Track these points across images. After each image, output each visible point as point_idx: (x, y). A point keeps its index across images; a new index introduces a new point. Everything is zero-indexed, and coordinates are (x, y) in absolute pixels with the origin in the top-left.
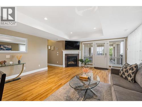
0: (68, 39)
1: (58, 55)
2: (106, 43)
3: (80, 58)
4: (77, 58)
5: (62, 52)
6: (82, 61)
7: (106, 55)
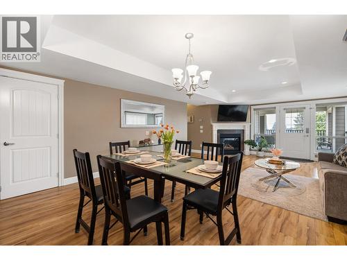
0: (224, 100)
1: (201, 131)
2: (308, 107)
3: (247, 138)
4: (240, 138)
5: (212, 126)
6: (252, 143)
7: (307, 132)
